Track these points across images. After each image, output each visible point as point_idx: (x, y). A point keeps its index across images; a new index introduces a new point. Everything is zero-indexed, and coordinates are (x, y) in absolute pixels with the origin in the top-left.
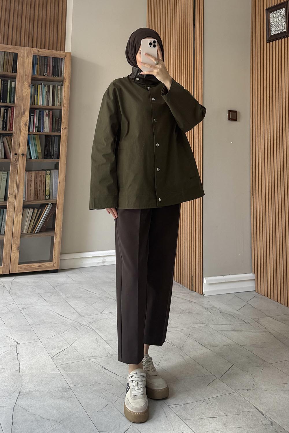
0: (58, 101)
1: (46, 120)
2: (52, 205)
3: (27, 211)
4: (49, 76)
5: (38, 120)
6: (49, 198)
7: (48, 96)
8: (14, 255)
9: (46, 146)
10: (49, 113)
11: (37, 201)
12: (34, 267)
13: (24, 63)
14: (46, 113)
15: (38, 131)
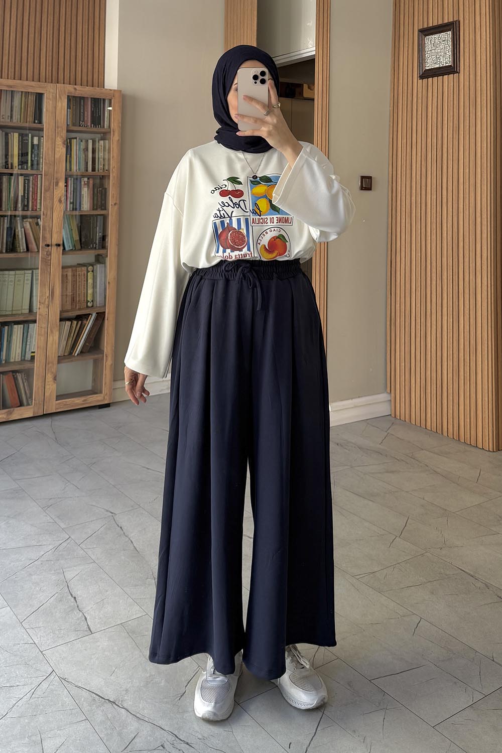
0: (101, 163)
1: (85, 192)
2: (96, 315)
3: (63, 325)
4: (87, 126)
5: (72, 193)
6: (93, 305)
7: (86, 156)
8: (49, 388)
10: (88, 182)
11: (76, 310)
12: (78, 402)
13: (55, 108)
14: (84, 182)
15: (74, 209)
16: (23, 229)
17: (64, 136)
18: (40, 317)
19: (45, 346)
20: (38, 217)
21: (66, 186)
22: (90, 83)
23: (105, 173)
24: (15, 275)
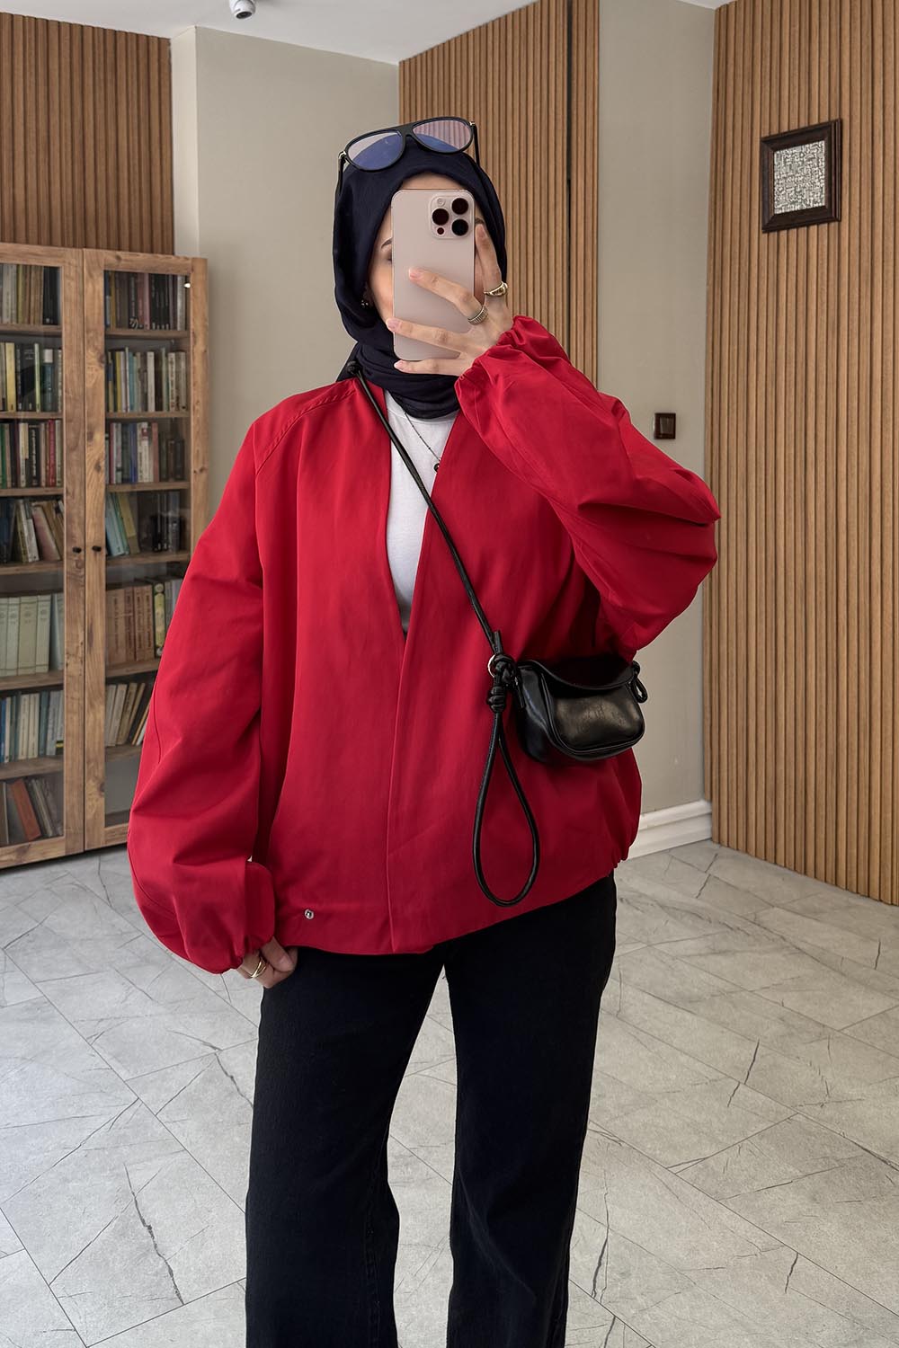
0: (172, 394)
1: (144, 448)
3: (112, 692)
5: (120, 451)
7: (143, 382)
8: (93, 806)
10: (149, 430)
11: (136, 663)
13: (81, 294)
14: (143, 430)
15: (124, 481)
16: (31, 521)
17: (100, 348)
18: (69, 679)
19: (81, 732)
20: (59, 497)
21: (109, 439)
22: (147, 245)
23: (181, 414)
24: (20, 604)
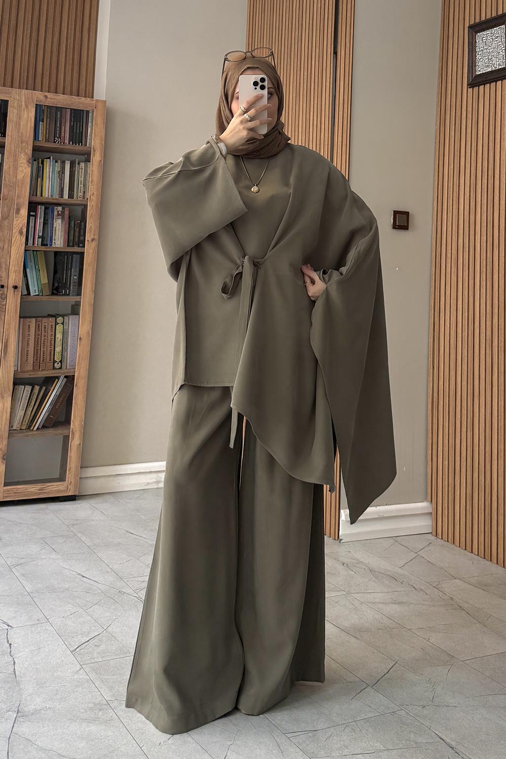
0: (81, 189)
1: (58, 225)
2: (65, 379)
3: (21, 391)
4: (64, 143)
5: (42, 224)
6: (61, 366)
7: (61, 180)
9: (55, 272)
10: (63, 212)
11: (39, 371)
12: (32, 490)
13: (20, 118)
14: (58, 211)
15: (42, 245)
17: (28, 154)
21: (35, 216)
